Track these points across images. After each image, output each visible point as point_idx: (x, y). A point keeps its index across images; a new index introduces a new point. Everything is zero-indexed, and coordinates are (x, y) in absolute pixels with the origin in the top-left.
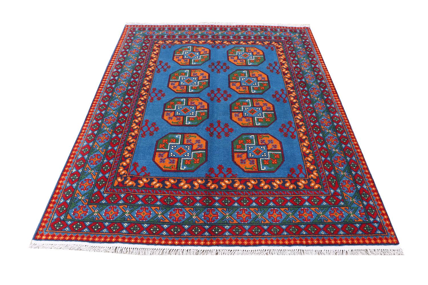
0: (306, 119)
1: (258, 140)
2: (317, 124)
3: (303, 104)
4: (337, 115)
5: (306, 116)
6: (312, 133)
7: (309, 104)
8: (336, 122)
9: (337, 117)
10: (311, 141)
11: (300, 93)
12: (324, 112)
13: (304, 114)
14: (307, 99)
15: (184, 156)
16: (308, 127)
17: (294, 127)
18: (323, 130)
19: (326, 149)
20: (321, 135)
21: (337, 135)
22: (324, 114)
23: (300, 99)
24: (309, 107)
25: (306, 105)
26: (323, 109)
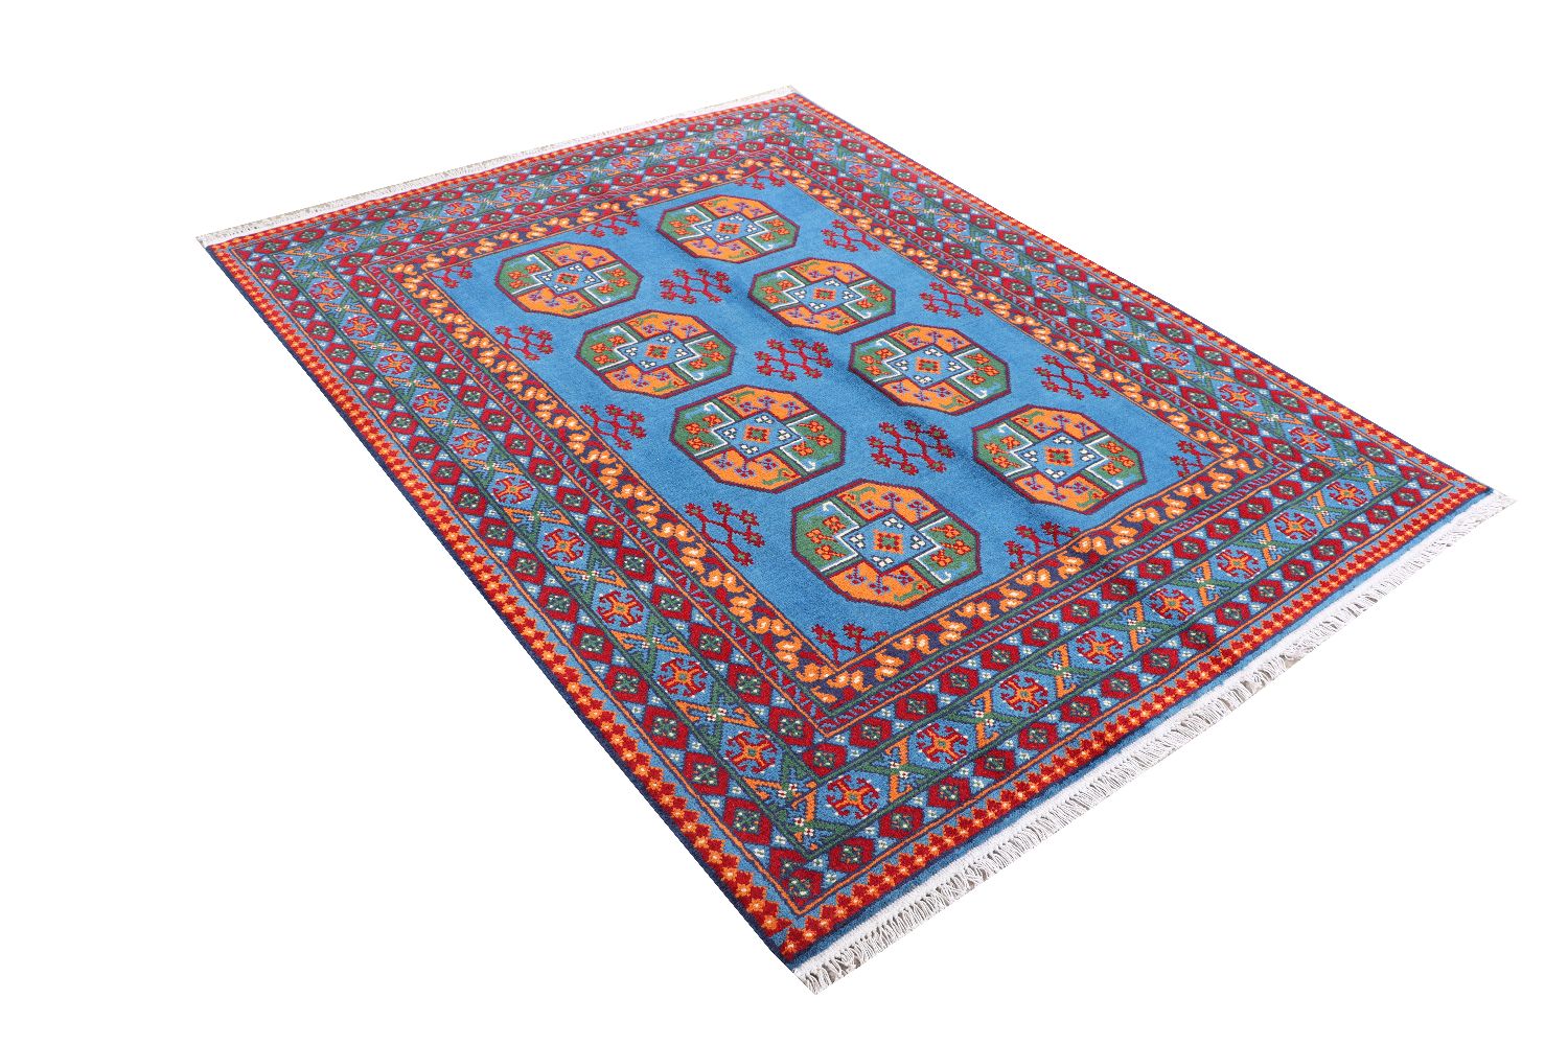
0: (495, 386)
2: (454, 388)
3: (528, 427)
4: (403, 438)
5: (499, 397)
6: (460, 360)
7: (511, 438)
8: (401, 414)
9: (403, 432)
10: (451, 343)
11: (560, 460)
12: (450, 430)
13: (509, 399)
14: (528, 453)
16: (478, 369)
17: (514, 351)
18: (431, 380)
19: (403, 338)
20: (431, 366)
21: (386, 383)
22: (446, 424)
23: (548, 438)
24: (505, 428)
25: (515, 430)
26: (457, 439)
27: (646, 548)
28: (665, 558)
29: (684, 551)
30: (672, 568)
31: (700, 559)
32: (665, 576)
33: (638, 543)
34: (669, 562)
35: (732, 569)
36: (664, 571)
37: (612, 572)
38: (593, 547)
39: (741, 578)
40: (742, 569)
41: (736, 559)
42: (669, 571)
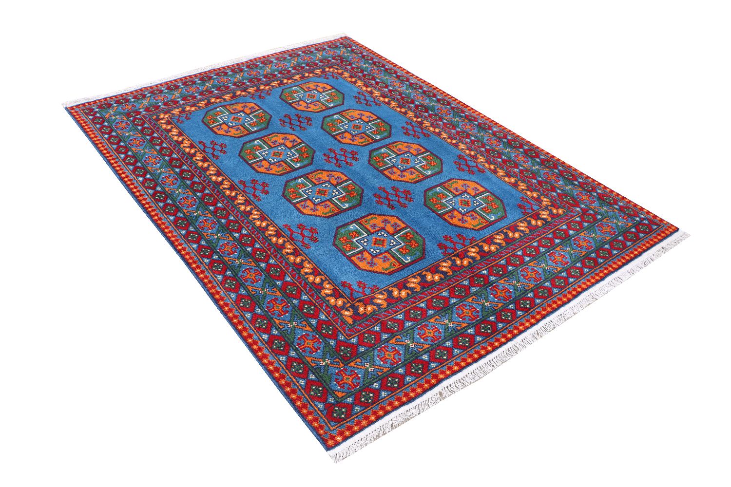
1: (450, 191)
15: (390, 245)
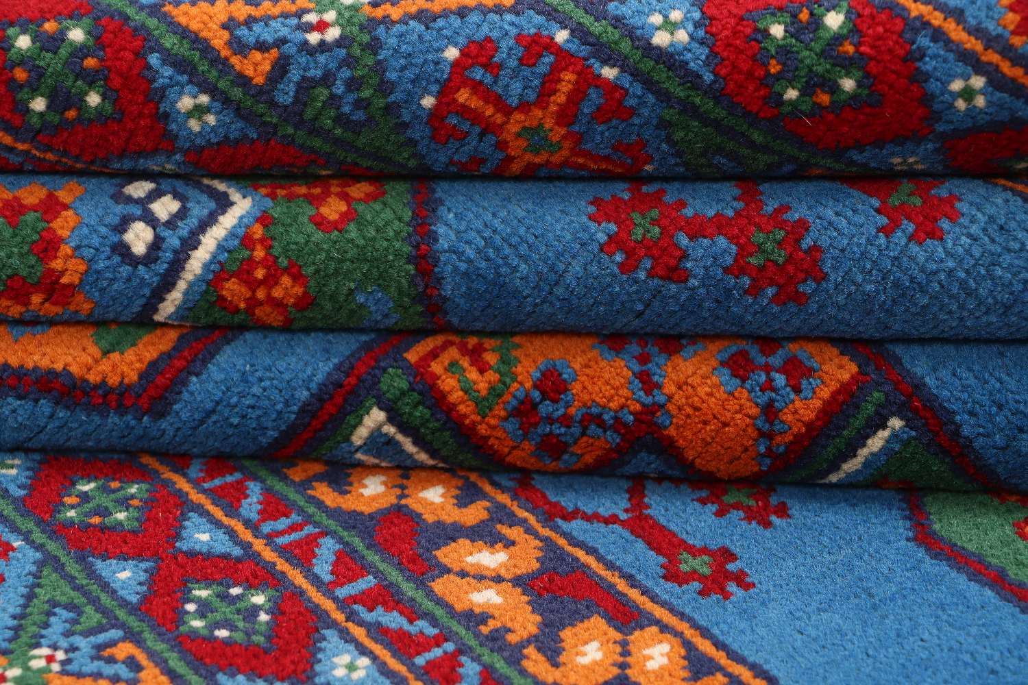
27: (283, 551)
28: (366, 583)
29: (447, 555)
30: (394, 620)
31: (517, 581)
32: (363, 651)
33: (247, 536)
34: (384, 596)
35: (659, 612)
36: (359, 632)
37: (125, 650)
38: (50, 560)
39: (705, 646)
40: (709, 610)
41: (673, 575)
42: (380, 632)
